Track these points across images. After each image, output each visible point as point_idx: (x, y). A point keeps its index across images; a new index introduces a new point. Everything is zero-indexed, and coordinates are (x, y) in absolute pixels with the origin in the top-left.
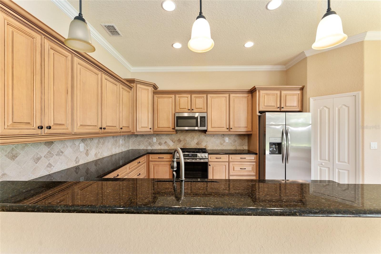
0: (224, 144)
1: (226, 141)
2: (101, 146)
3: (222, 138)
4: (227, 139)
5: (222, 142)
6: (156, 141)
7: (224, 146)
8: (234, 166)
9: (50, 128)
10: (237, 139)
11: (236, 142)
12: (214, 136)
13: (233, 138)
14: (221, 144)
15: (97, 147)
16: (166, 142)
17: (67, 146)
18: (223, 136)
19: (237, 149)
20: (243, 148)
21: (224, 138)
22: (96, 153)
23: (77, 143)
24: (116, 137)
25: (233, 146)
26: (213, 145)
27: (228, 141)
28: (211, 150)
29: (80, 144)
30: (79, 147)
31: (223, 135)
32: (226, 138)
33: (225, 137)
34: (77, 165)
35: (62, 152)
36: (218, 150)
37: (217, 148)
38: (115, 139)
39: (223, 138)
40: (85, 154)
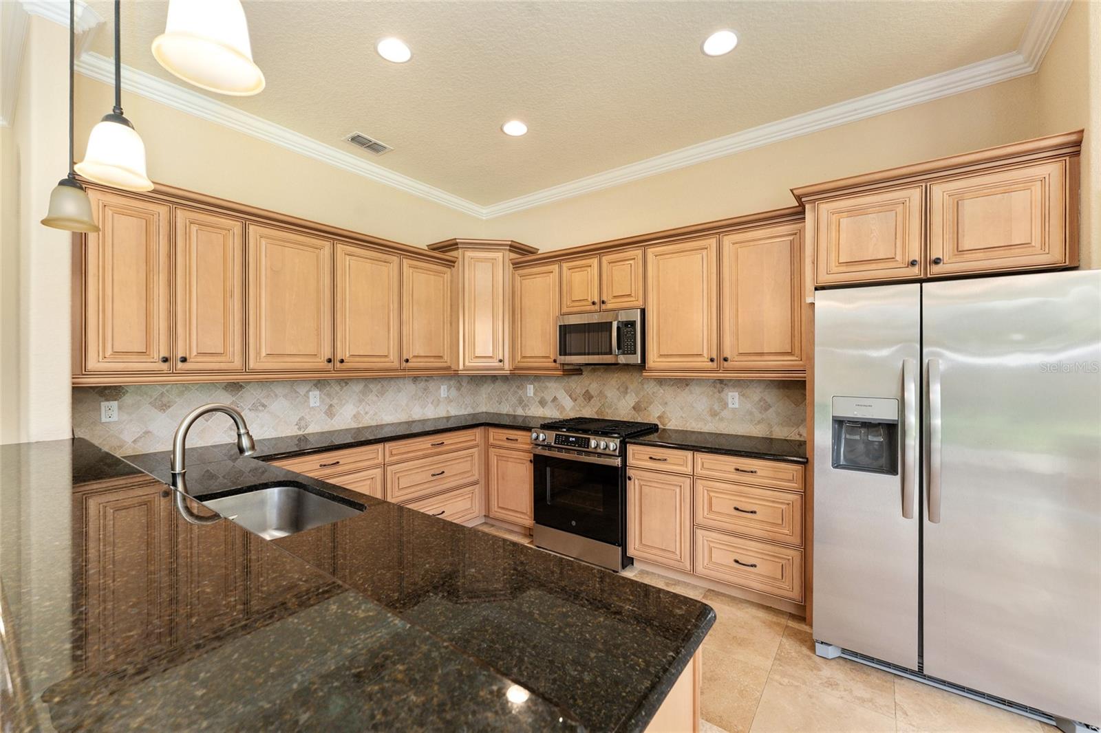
0: (725, 413)
1: (730, 406)
2: (375, 398)
3: (717, 395)
4: (733, 398)
5: (716, 407)
6: (534, 394)
7: (721, 419)
8: (712, 494)
9: (184, 360)
10: (771, 396)
11: (771, 410)
12: (687, 385)
13: (756, 394)
14: (714, 414)
15: (361, 401)
16: (555, 399)
17: (276, 395)
18: (718, 385)
19: (773, 437)
20: (801, 435)
21: (723, 395)
22: (358, 413)
23: (302, 390)
24: (426, 380)
25: (759, 422)
26: (683, 416)
27: (737, 406)
28: (678, 430)
29: (310, 393)
30: (308, 398)
31: (721, 381)
32: (730, 394)
33: (726, 390)
34: (301, 433)
35: (264, 406)
36: (701, 433)
37: (699, 426)
38: (423, 384)
39: (719, 392)
40: (326, 413)
